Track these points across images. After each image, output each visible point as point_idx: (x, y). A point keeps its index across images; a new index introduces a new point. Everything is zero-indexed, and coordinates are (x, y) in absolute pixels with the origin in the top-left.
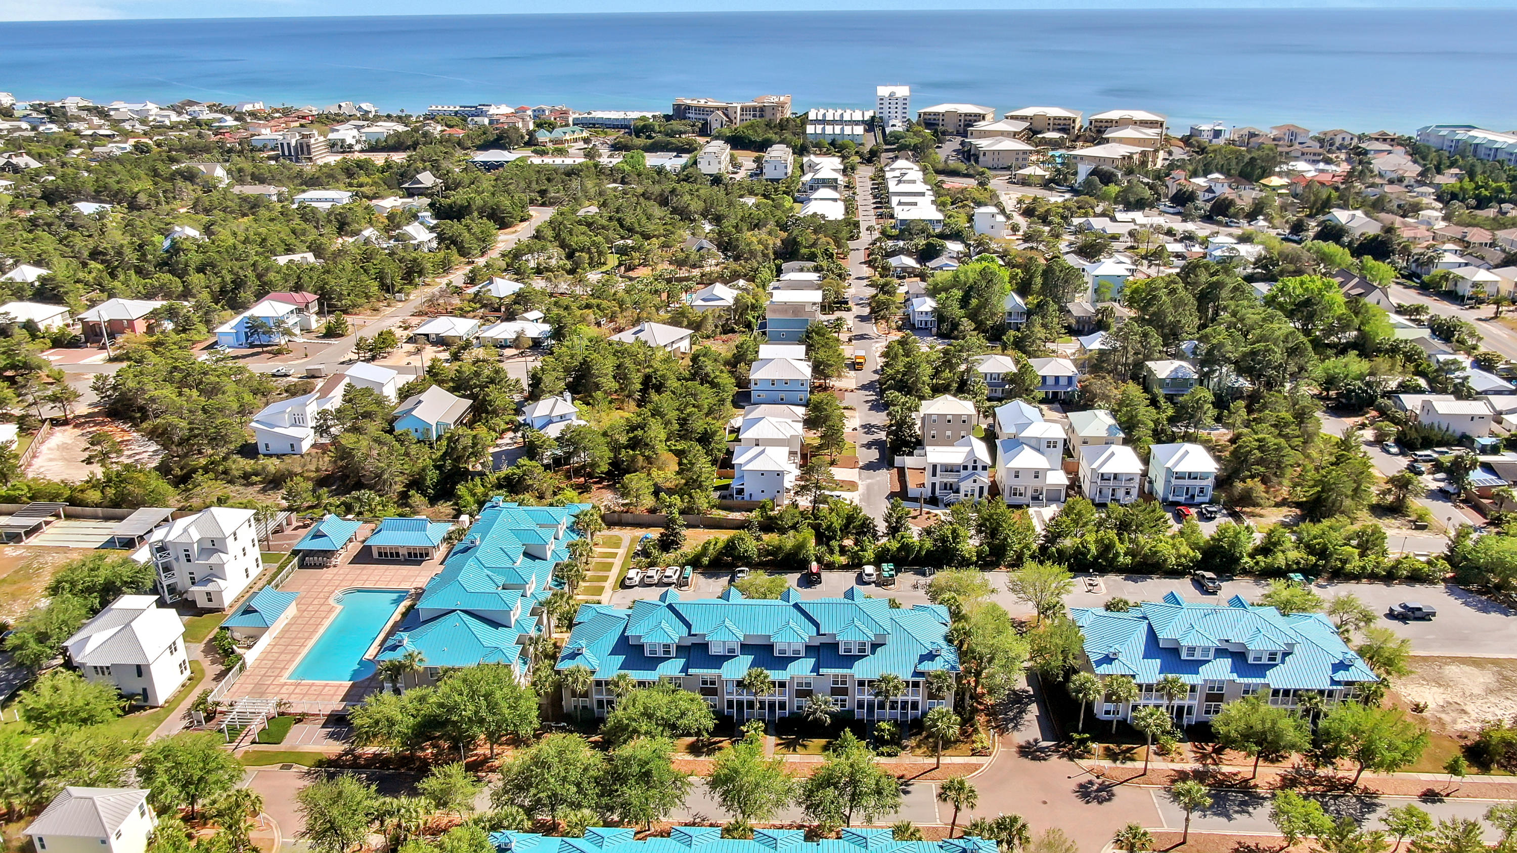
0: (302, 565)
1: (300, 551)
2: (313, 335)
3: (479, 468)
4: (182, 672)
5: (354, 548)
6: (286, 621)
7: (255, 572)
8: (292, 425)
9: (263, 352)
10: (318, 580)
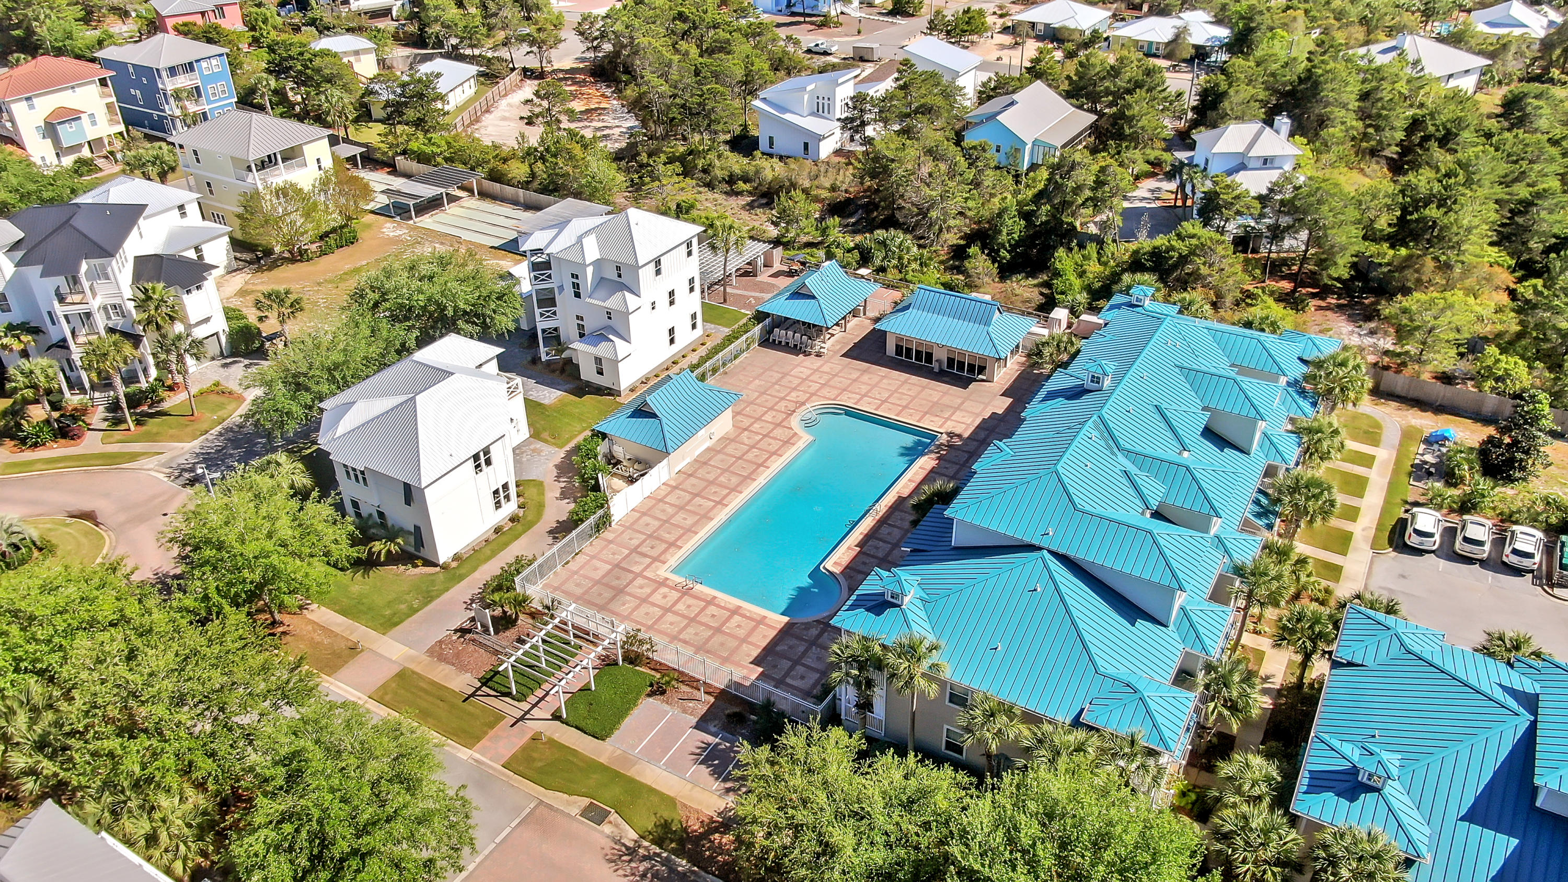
0: (766, 342)
1: (767, 315)
2: (876, 10)
3: (1093, 229)
4: (498, 505)
5: (858, 328)
6: (708, 444)
7: (685, 337)
8: (812, 114)
9: (805, 22)
10: (785, 375)
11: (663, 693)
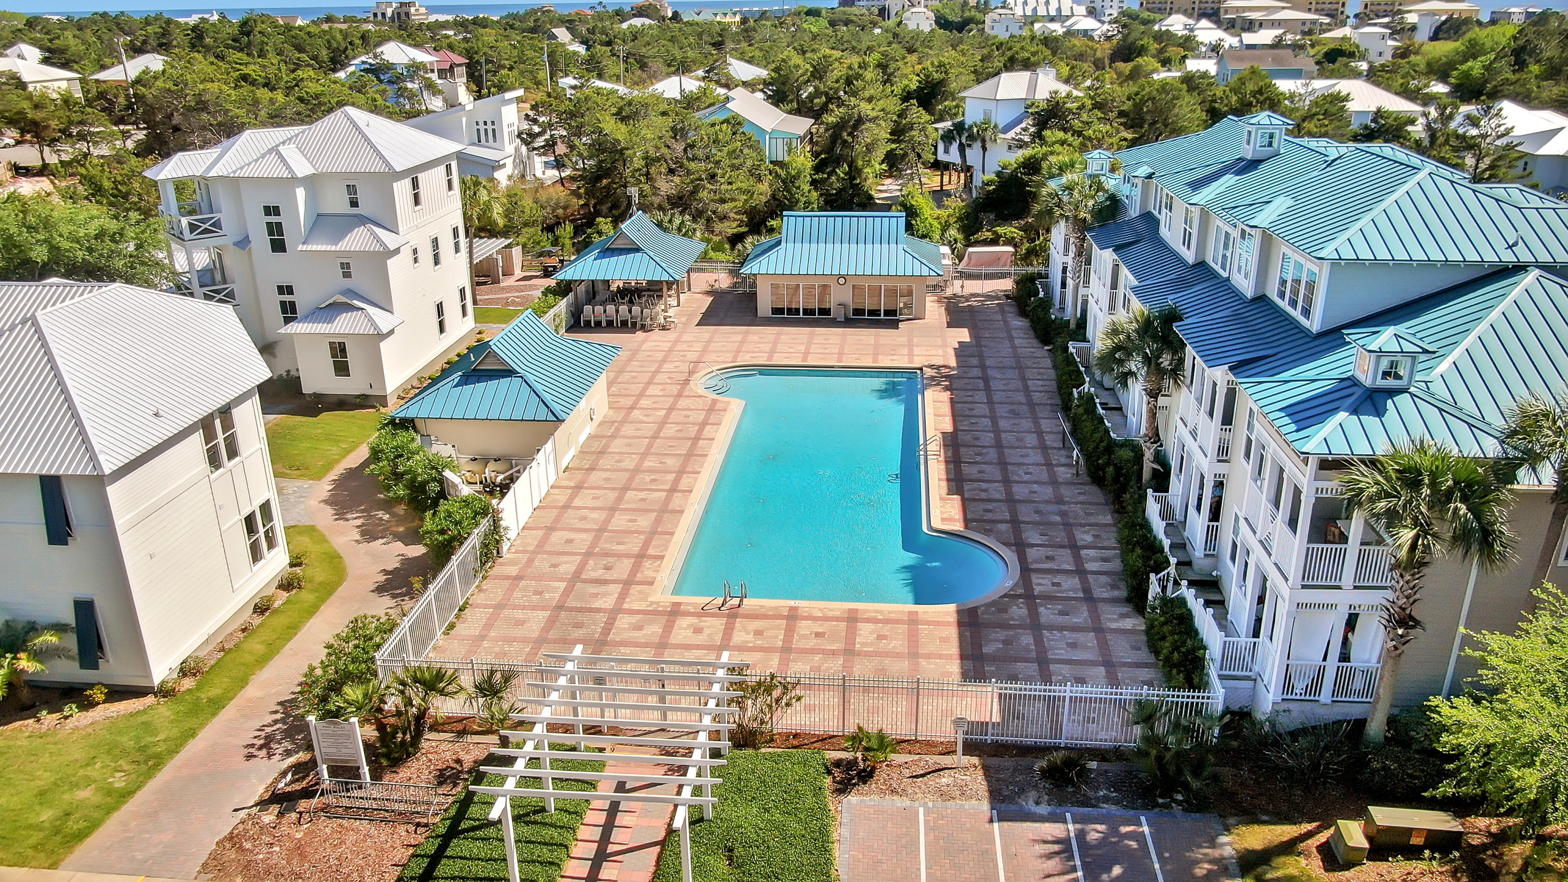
0: (576, 326)
1: (572, 285)
6: (588, 429)
8: (473, 144)
11: (866, 776)
